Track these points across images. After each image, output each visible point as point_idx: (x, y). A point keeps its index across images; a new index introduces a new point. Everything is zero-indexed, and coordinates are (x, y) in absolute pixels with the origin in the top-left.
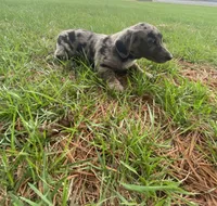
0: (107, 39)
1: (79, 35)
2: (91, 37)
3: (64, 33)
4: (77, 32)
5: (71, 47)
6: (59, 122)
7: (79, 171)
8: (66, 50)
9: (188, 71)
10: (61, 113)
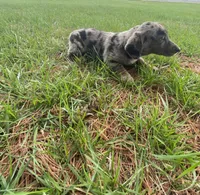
0: (114, 37)
3: (76, 32)
5: (83, 45)
9: (186, 63)
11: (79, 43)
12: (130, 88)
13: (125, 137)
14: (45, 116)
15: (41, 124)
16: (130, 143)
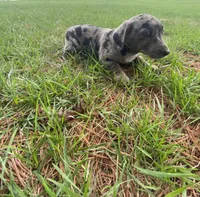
2: (96, 31)
4: (83, 27)
6: (73, 109)
7: (94, 154)
10: (74, 101)
11: (74, 40)
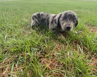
1: (42, 15)
3: (35, 14)
4: (41, 13)
5: (39, 21)
6: (41, 53)
7: (54, 73)
8: (36, 22)
10: (40, 49)
11: (37, 20)
12: (63, 42)
13: (60, 68)
14: (18, 58)
15: (16, 61)
16: (63, 71)
